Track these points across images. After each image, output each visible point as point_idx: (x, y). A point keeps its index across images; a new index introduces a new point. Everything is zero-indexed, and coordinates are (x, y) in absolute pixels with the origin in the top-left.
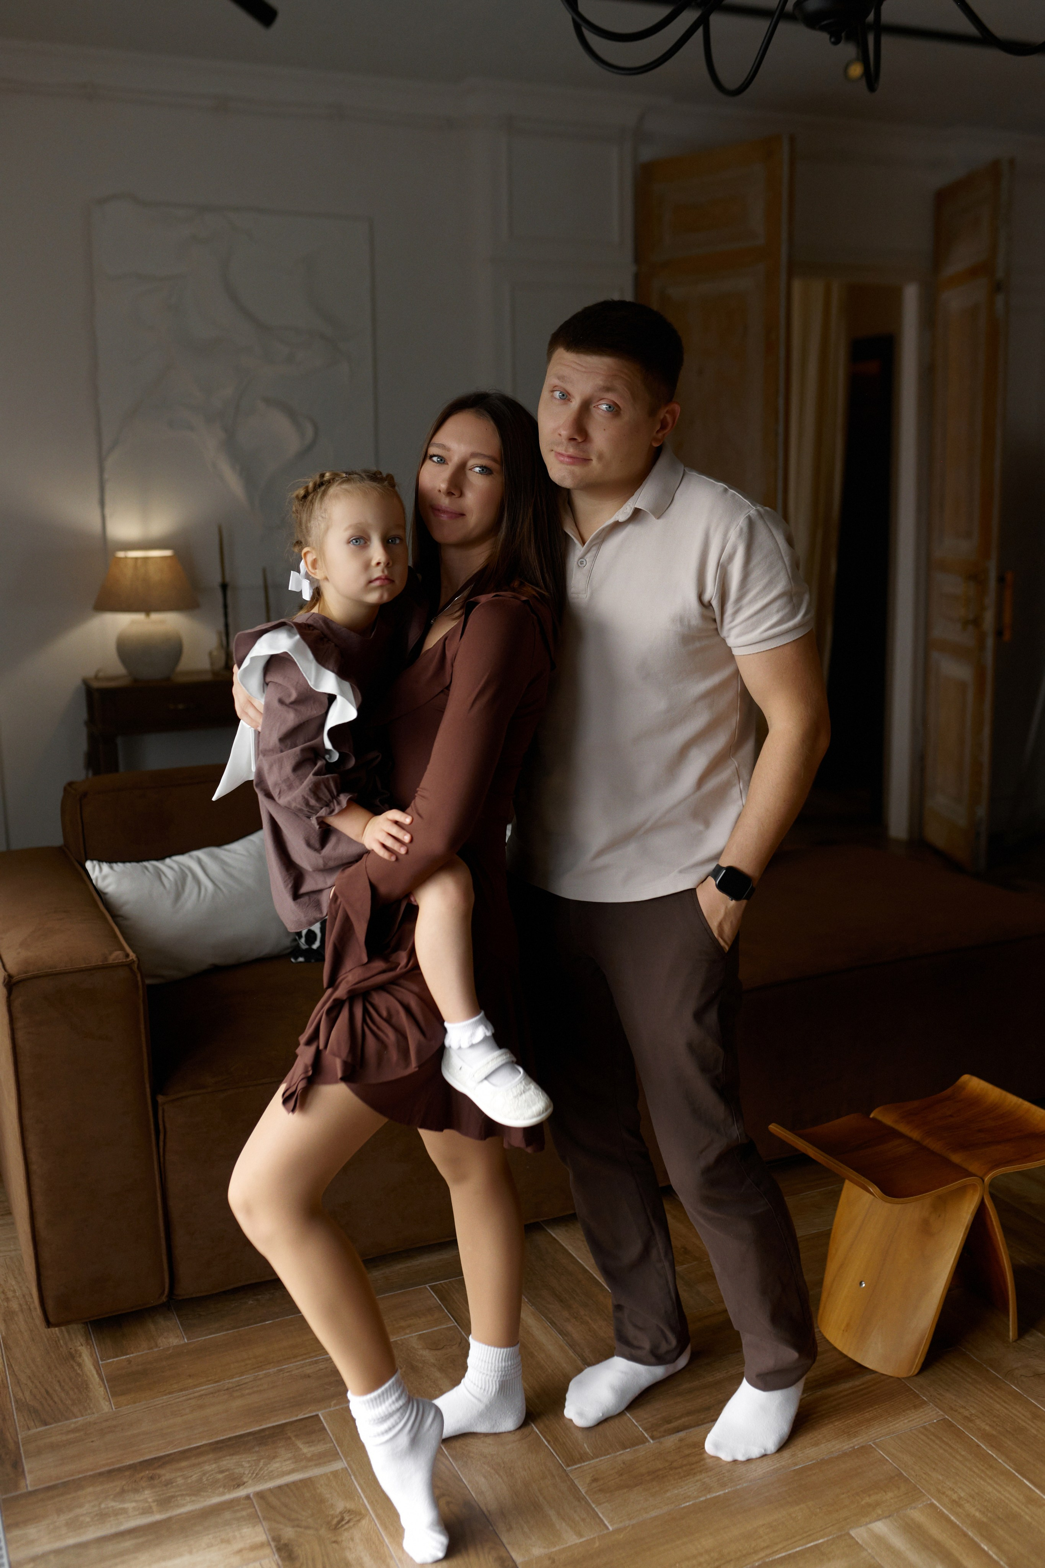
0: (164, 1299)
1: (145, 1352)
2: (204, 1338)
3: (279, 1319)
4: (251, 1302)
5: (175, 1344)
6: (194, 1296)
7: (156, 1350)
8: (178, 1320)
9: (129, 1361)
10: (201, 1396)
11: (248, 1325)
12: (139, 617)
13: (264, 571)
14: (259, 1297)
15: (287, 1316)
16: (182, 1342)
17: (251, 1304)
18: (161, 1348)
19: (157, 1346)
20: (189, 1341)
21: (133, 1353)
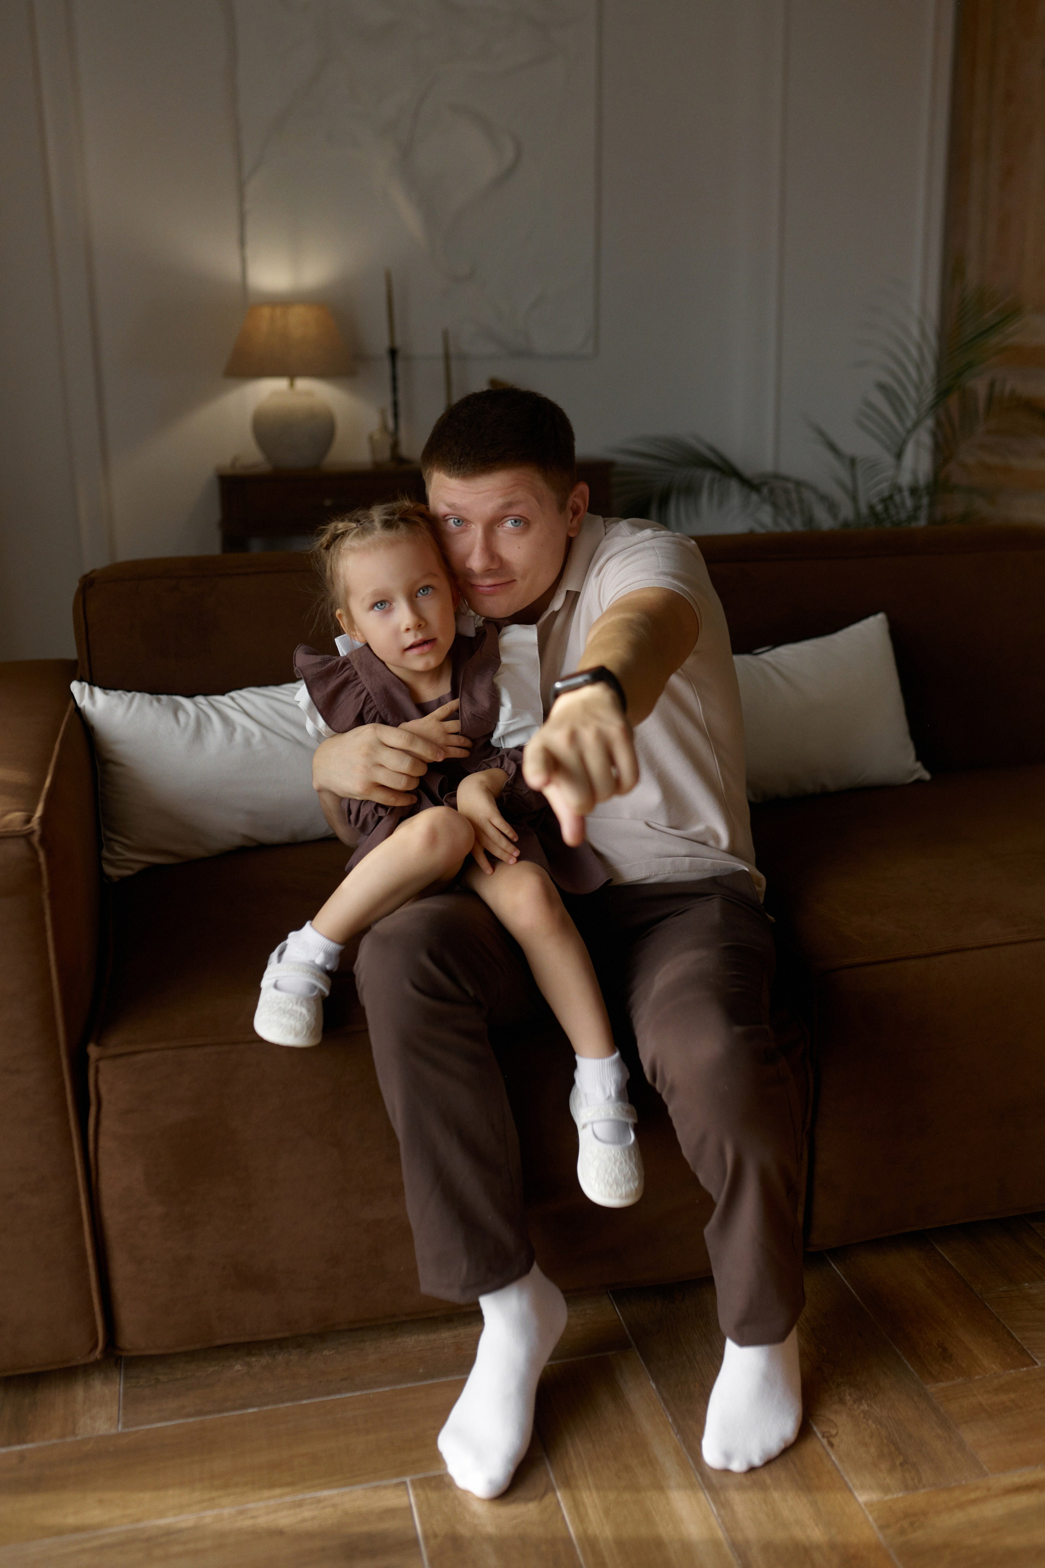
0: (98, 1354)
1: (55, 1441)
2: (148, 1427)
3: (269, 1408)
4: (238, 1367)
5: (101, 1433)
6: (147, 1352)
7: (69, 1439)
8: (122, 1386)
9: (22, 1456)
10: (102, 1548)
11: (220, 1411)
12: (279, 384)
13: (445, 336)
14: (254, 1359)
15: (283, 1402)
16: (113, 1431)
17: (238, 1371)
18: (79, 1438)
19: (74, 1433)
20: (126, 1430)
21: (33, 1441)
